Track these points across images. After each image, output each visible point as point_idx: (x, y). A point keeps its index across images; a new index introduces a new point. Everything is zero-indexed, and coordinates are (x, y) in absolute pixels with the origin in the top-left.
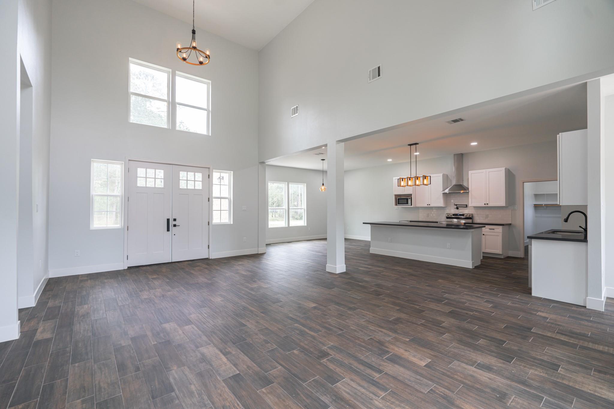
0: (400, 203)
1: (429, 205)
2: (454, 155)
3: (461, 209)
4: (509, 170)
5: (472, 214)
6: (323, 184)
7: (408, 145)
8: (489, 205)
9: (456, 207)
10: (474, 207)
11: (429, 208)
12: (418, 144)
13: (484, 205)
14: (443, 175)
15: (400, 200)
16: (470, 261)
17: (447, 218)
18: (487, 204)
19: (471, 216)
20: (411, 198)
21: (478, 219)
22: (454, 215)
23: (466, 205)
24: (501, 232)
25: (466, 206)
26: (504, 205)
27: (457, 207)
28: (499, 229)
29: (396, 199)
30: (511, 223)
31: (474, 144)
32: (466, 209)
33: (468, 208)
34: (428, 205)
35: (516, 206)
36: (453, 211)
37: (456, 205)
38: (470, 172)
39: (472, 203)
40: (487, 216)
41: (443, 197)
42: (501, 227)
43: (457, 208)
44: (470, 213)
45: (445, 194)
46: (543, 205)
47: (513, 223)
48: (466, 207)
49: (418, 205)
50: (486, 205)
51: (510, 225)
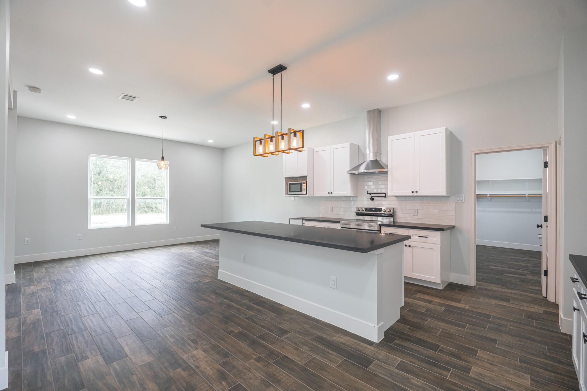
0: (292, 190)
1: (331, 193)
2: (369, 112)
3: (378, 201)
4: (451, 133)
5: (393, 208)
6: (163, 158)
8: (419, 194)
9: (369, 196)
10: (397, 197)
11: (331, 198)
13: (411, 194)
14: (352, 145)
15: (292, 186)
16: (373, 325)
17: (358, 214)
18: (417, 192)
19: (392, 212)
20: (306, 182)
21: (402, 218)
22: (367, 209)
23: (385, 194)
24: (440, 243)
26: (444, 193)
27: (372, 197)
28: (436, 237)
29: (287, 183)
30: (454, 224)
31: (393, 77)
32: (385, 200)
33: (387, 199)
34: (329, 193)
35: (463, 195)
36: (365, 203)
37: (370, 194)
38: (390, 138)
39: (392, 191)
40: (416, 213)
41: (350, 181)
42: (438, 234)
43: (372, 199)
44: (390, 207)
45: (353, 176)
46: (527, 195)
47: (457, 225)
48: (385, 197)
49: (317, 194)
50: (415, 194)
51: (452, 228)
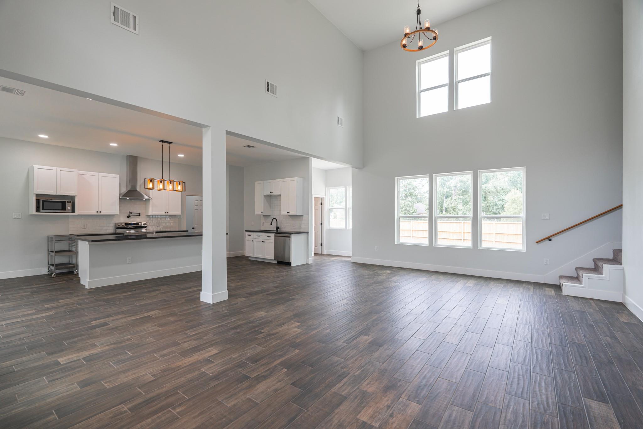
0: (45, 208)
3: (133, 218)
7: (160, 141)
8: (169, 214)
11: (99, 216)
12: (172, 143)
17: (117, 228)
21: (150, 228)
22: (125, 224)
23: (140, 213)
25: (138, 214)
26: (179, 213)
27: (129, 215)
32: (138, 218)
33: (140, 216)
36: (123, 220)
37: (128, 212)
39: (153, 212)
41: (119, 203)
43: (129, 217)
45: (120, 199)
48: (140, 215)
49: (81, 212)
